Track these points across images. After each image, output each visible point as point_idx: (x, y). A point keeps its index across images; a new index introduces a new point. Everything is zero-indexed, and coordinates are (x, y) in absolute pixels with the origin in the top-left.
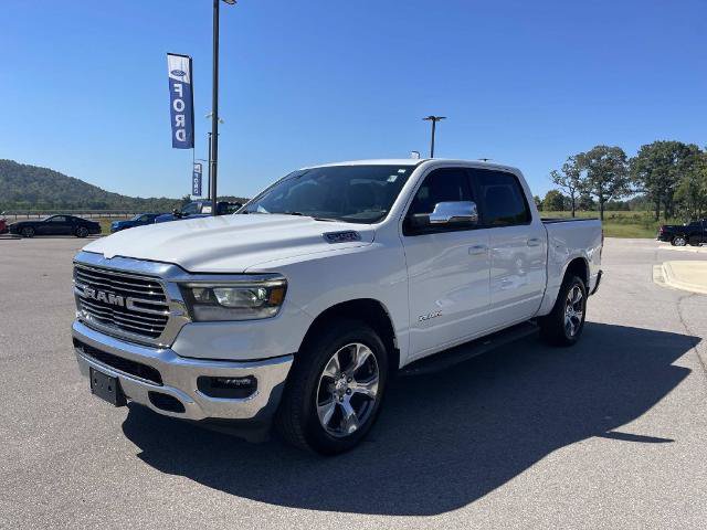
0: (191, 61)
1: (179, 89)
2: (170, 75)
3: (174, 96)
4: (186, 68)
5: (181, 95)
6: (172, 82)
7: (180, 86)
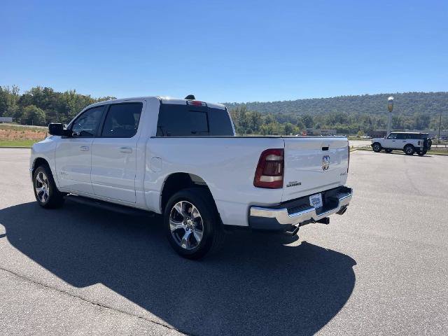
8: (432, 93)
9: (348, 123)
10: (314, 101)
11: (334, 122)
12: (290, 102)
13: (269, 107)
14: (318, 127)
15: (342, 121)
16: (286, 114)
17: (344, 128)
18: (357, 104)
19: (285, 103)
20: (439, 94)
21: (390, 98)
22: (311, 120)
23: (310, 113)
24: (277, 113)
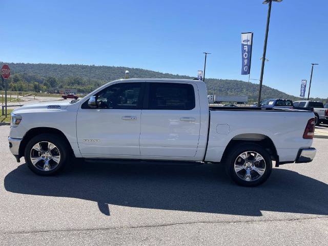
0: (252, 34)
1: (246, 48)
2: (242, 43)
3: (243, 51)
4: (250, 38)
5: (247, 51)
6: (243, 45)
7: (246, 47)
8: (133, 68)
9: (83, 85)
10: (54, 66)
11: (73, 84)
12: (33, 65)
13: (14, 67)
14: (61, 87)
15: (79, 84)
16: (30, 75)
17: (81, 88)
18: (87, 71)
19: (28, 65)
20: (137, 69)
21: (127, 72)
22: (55, 81)
23: (51, 74)
24: (22, 73)
